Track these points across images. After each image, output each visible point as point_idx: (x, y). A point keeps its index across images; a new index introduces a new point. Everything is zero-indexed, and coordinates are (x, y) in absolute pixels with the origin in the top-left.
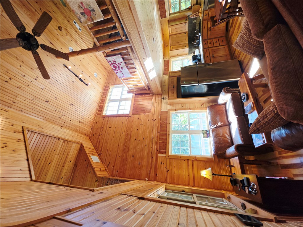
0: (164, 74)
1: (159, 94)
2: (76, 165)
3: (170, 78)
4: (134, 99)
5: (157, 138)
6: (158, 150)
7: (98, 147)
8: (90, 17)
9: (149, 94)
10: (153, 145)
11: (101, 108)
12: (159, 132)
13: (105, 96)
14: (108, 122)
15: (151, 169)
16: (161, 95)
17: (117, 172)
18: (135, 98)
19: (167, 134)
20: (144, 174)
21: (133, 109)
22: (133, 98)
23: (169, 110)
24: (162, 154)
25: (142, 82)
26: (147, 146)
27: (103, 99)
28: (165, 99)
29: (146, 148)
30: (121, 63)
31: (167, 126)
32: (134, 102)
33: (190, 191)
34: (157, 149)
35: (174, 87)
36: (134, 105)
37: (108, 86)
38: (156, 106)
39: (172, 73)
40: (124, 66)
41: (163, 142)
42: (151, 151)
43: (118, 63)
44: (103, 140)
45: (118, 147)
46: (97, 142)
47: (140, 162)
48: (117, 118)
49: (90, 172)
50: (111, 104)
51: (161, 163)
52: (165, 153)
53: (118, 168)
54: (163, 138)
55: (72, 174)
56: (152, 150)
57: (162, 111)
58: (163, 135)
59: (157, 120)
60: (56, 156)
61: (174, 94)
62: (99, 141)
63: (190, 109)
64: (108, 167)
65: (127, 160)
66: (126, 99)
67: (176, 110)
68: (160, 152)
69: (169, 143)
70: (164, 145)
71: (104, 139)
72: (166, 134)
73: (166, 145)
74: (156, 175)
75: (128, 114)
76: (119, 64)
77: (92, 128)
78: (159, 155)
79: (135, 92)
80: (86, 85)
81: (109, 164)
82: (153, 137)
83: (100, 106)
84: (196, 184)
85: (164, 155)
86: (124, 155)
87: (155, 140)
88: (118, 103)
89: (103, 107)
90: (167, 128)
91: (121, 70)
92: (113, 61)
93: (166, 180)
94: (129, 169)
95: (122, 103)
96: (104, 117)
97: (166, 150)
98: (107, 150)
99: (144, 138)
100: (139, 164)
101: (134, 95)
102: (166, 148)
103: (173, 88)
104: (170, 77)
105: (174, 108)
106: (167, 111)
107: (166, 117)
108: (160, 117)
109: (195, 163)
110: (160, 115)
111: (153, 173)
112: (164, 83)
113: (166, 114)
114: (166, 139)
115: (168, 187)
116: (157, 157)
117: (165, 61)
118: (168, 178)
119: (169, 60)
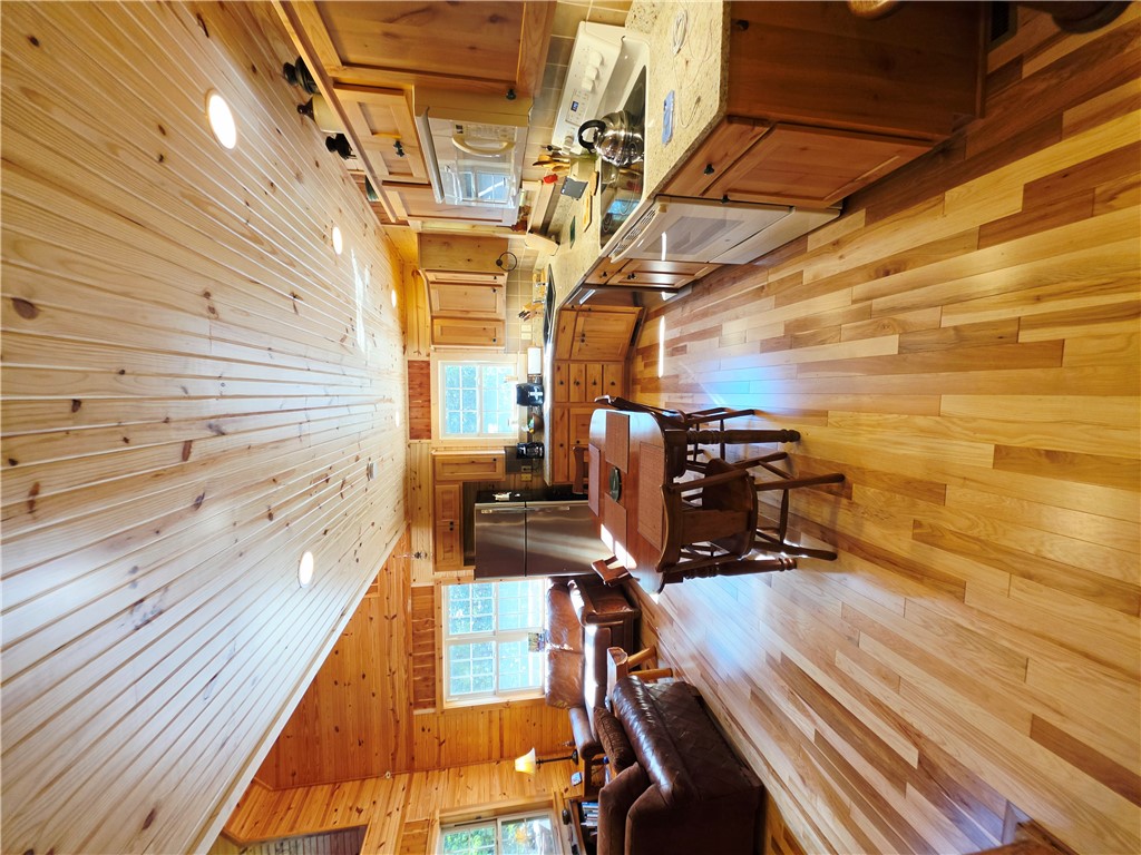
0: (414, 433)
3: (439, 488)
5: (406, 671)
6: (412, 701)
10: (394, 692)
12: (410, 655)
15: (396, 750)
17: (294, 774)
19: (437, 656)
20: (377, 764)
23: (439, 584)
24: (425, 707)
26: (378, 695)
28: (423, 557)
29: (376, 701)
31: (433, 632)
34: (408, 698)
35: (452, 529)
38: (391, 570)
39: (443, 464)
41: (426, 679)
42: (391, 707)
47: (362, 738)
51: (423, 730)
52: (434, 704)
53: (294, 767)
54: (423, 668)
56: (394, 704)
57: (414, 585)
58: (422, 660)
59: (401, 617)
61: (452, 550)
65: (318, 743)
67: (459, 579)
68: (418, 705)
69: (441, 681)
70: (428, 686)
72: (433, 656)
73: (434, 684)
74: (413, 758)
78: (417, 712)
82: (393, 670)
85: (430, 710)
86: (307, 732)
87: (401, 676)
90: (433, 636)
93: (439, 763)
94: (330, 762)
97: (434, 696)
99: (364, 676)
100: (360, 745)
102: (434, 692)
103: (449, 531)
104: (436, 474)
105: (454, 575)
106: (431, 584)
107: (429, 605)
108: (409, 608)
109: (506, 713)
110: (410, 601)
111: (402, 756)
112: (413, 474)
113: (429, 596)
114: (434, 669)
115: (446, 820)
116: (410, 716)
117: (411, 364)
118: (443, 761)
119: (426, 359)
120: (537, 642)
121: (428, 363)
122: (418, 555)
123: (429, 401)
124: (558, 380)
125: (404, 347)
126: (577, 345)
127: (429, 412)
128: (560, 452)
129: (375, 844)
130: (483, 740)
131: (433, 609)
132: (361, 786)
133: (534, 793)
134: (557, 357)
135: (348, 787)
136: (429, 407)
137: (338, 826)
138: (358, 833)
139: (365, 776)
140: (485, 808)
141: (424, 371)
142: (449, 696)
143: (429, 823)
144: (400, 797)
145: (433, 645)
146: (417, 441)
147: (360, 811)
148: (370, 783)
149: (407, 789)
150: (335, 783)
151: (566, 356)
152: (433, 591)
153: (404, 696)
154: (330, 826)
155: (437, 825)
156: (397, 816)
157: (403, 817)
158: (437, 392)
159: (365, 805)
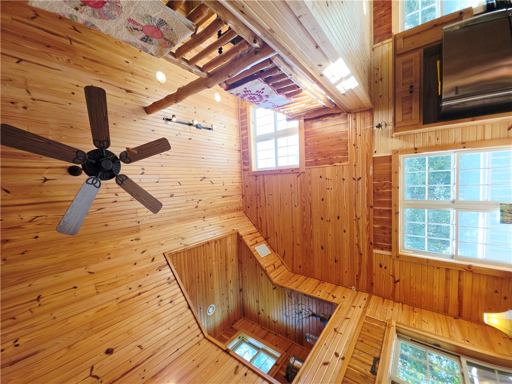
0: (377, 39)
1: (365, 111)
2: (240, 262)
3: (400, 60)
4: (303, 130)
5: (368, 219)
6: (372, 242)
7: (261, 227)
8: (162, 40)
9: (339, 114)
10: (358, 232)
11: (245, 158)
12: (372, 207)
13: (245, 132)
14: (264, 184)
15: (360, 273)
16: (371, 111)
17: (300, 267)
18: (305, 128)
19: (393, 211)
20: (346, 278)
21: (306, 157)
22: (300, 129)
23: (397, 152)
24: (382, 250)
25: (319, 101)
26: (348, 231)
27: (245, 137)
28: (383, 127)
29: (346, 236)
30: (263, 89)
31: (391, 193)
32: (305, 138)
33: (454, 348)
34: (369, 239)
35: (411, 92)
36: (306, 145)
37: (244, 107)
38: (359, 145)
39: (404, 38)
40: (271, 93)
41: (383, 228)
42: (357, 243)
43: (257, 92)
44: (266, 216)
45: (293, 229)
46: (257, 218)
47: (337, 258)
48: (279, 176)
49: (262, 275)
50: (261, 145)
51: (381, 266)
52: (390, 249)
53: (300, 262)
54: (381, 219)
55: (239, 274)
56: (359, 241)
57: (375, 156)
58: (381, 213)
59: (364, 179)
60: (214, 263)
61: (411, 112)
62: (260, 218)
63: (464, 145)
64: (283, 258)
65: (312, 253)
66: (286, 133)
67: (416, 150)
68: (376, 246)
69: (397, 231)
70: (385, 233)
71: (266, 214)
72: (390, 211)
73: (390, 233)
74: (372, 284)
75: (298, 169)
76: (260, 92)
77: (243, 196)
78: (376, 251)
79: (304, 117)
80: (210, 129)
81: (284, 254)
82: (358, 216)
83: (243, 154)
85: (387, 253)
86: (306, 244)
87: (363, 222)
88: (273, 141)
89: (248, 154)
90: (390, 196)
91: (265, 99)
92: (244, 91)
93: (393, 295)
94: (318, 266)
95: (281, 141)
96: (257, 175)
97: (390, 242)
98: (276, 233)
99: (338, 218)
100: (336, 262)
101: (302, 121)
102: (390, 239)
103: (408, 94)
104: (397, 54)
105: (412, 146)
106: (389, 154)
107: (387, 171)
108: (371, 172)
110: (371, 167)
111: (364, 279)
112: (376, 71)
113: (388, 164)
114: (390, 222)
115: (401, 330)
116: (370, 254)
118: (397, 293)
122: (379, 126)
130: (439, 292)
131: (390, 174)
132: (336, 287)
135: (328, 285)
136: (390, 13)
137: (321, 297)
138: (333, 306)
139: (338, 284)
142: (403, 248)
143: (386, 325)
144: (362, 301)
145: (390, 203)
146: (380, 44)
147: (334, 297)
148: (341, 288)
149: (368, 301)
150: (321, 281)
152: (391, 160)
153: (366, 237)
154: (316, 296)
155: (393, 330)
156: (359, 310)
157: (364, 312)
159: (338, 296)
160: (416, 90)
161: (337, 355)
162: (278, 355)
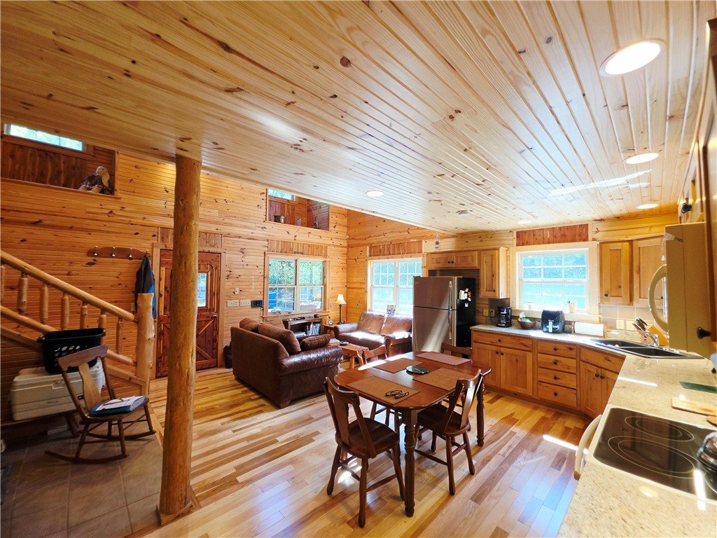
5: (384, 241)
6: (373, 245)
10: (377, 236)
12: (391, 243)
15: (356, 239)
19: (389, 256)
20: (352, 231)
23: (424, 256)
24: (369, 252)
28: (436, 246)
29: (374, 228)
31: (400, 254)
34: (374, 243)
41: (380, 251)
42: (371, 236)
51: (361, 251)
52: (370, 256)
54: (385, 249)
57: (423, 242)
58: (388, 249)
59: (409, 236)
61: (437, 263)
68: (371, 248)
69: (380, 259)
70: (378, 252)
72: (390, 254)
73: (378, 255)
74: (353, 247)
78: (368, 247)
82: (385, 235)
84: (349, 290)
85: (368, 254)
87: (382, 239)
90: (398, 254)
93: (349, 259)
97: (373, 256)
99: (384, 221)
100: (359, 223)
102: (375, 255)
103: (448, 261)
106: (423, 251)
107: (413, 251)
108: (412, 240)
109: (363, 291)
110: (416, 240)
111: (354, 242)
112: (490, 236)
113: (417, 251)
114: (384, 255)
116: (366, 245)
117: (584, 227)
118: (350, 261)
119: (590, 238)
120: (391, 310)
121: (586, 239)
122: (437, 243)
123: (549, 243)
124: (558, 346)
125: (601, 220)
126: (594, 370)
127: (539, 244)
128: (495, 339)
129: (322, 235)
130: (355, 279)
131: (411, 253)
132: (345, 226)
133: (331, 302)
134: (582, 349)
135: (345, 220)
136: (543, 243)
137: (330, 218)
138: (326, 227)
139: (348, 227)
140: (328, 280)
141: (577, 238)
142: (374, 263)
143: (326, 256)
144: (337, 243)
145: (394, 254)
146: (515, 236)
147: (335, 227)
148: (345, 230)
149: (341, 246)
151: (583, 358)
152: (419, 252)
153: (375, 241)
154: (330, 216)
155: (324, 260)
156: (330, 242)
157: (330, 245)
158: (557, 248)
159: (337, 229)
160: (450, 265)
161: (295, 236)
162: (295, 200)
